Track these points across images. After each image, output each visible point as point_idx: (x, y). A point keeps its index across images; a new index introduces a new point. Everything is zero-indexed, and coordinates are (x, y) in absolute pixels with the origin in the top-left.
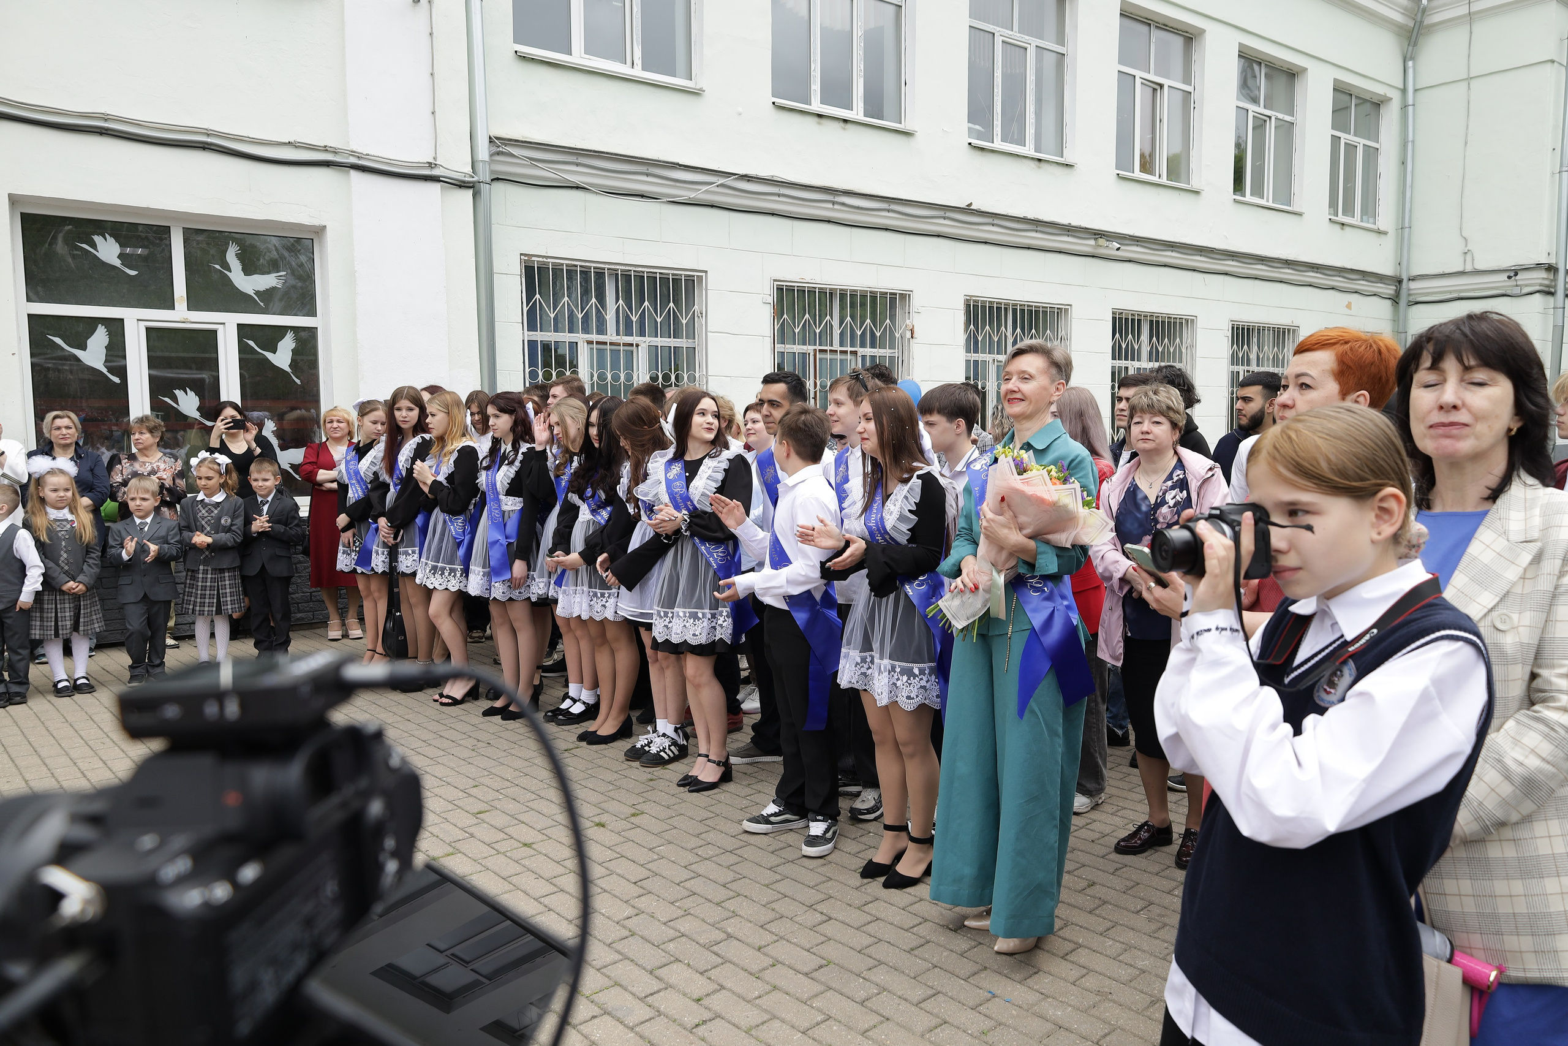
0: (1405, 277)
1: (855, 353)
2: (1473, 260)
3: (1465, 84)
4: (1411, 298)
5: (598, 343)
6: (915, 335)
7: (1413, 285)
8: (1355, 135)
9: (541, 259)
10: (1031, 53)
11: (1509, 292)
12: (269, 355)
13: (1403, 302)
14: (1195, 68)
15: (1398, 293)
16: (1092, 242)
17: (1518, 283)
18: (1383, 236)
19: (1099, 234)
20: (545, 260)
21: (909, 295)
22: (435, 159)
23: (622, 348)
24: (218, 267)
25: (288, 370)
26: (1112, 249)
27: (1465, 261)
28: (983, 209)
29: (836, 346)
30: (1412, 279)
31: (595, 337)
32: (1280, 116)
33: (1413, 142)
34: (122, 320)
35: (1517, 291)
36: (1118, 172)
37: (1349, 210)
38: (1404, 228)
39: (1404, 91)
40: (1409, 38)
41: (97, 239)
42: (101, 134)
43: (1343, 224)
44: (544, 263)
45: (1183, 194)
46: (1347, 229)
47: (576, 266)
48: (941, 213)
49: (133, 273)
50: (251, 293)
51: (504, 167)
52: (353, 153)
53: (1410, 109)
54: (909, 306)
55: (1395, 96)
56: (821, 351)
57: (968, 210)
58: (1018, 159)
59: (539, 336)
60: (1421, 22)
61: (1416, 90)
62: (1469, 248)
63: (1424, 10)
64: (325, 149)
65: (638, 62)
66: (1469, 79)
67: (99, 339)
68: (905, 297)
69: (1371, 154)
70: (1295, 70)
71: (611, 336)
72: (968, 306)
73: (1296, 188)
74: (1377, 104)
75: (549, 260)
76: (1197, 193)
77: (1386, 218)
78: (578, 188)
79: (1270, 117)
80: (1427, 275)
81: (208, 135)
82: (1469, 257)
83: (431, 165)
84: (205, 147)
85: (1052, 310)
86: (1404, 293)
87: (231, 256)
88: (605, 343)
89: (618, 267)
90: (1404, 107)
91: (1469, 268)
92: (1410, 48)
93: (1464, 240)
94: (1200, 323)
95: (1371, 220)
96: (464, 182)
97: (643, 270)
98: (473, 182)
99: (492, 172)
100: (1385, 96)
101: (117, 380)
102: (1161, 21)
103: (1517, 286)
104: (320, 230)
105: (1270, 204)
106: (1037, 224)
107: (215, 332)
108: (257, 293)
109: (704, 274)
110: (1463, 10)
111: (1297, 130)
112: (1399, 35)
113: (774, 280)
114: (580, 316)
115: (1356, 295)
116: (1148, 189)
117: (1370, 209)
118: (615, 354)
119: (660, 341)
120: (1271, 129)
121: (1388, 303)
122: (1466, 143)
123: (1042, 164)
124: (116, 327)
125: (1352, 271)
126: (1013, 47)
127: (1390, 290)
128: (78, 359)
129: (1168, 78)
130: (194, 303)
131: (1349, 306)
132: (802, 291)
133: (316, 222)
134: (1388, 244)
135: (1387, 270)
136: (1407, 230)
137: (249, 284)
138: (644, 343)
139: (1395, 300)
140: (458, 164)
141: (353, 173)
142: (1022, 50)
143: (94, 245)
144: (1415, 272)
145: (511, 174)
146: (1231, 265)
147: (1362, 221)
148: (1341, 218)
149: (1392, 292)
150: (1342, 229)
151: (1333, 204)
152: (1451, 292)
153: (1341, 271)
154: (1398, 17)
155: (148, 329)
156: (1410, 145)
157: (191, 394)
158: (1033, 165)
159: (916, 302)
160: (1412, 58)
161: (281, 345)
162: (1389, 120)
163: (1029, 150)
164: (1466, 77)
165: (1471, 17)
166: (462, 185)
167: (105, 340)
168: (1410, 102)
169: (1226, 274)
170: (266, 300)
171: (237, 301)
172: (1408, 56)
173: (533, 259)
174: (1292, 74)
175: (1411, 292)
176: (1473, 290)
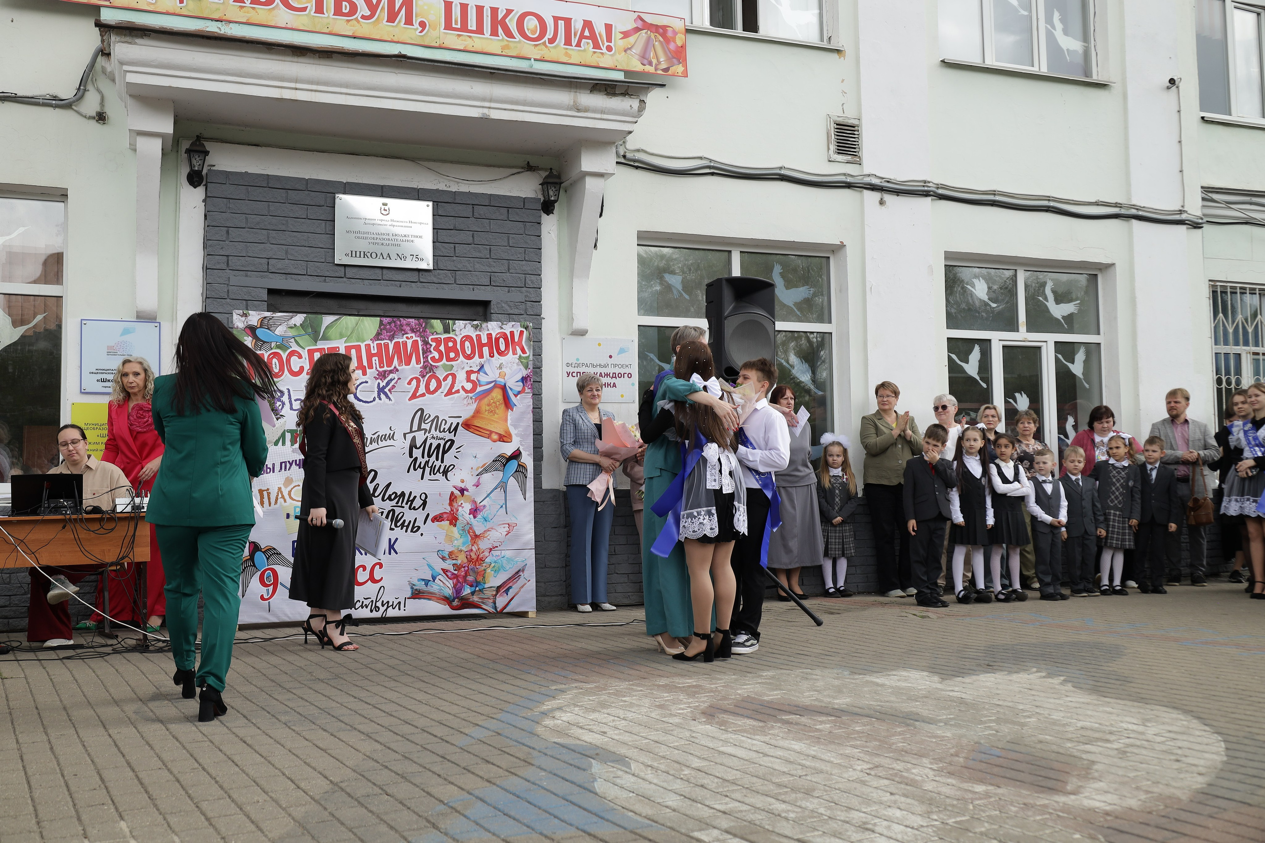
9: (1224, 284)
12: (1069, 365)
20: (1226, 284)
22: (1183, 206)
24: (1039, 298)
25: (1081, 376)
31: (1261, 349)
34: (990, 340)
41: (975, 281)
42: (993, 205)
49: (994, 305)
50: (1060, 318)
52: (1133, 206)
59: (1223, 349)
64: (1116, 205)
67: (976, 355)
75: (1229, 284)
78: (1249, 223)
81: (1049, 201)
83: (1181, 212)
84: (1050, 210)
87: (1048, 290)
96: (1196, 223)
101: (985, 385)
104: (1110, 266)
107: (1039, 348)
108: (1063, 317)
124: (985, 345)
130: (1030, 327)
133: (1109, 261)
137: (1059, 311)
140: (1192, 210)
141: (1134, 222)
143: (974, 286)
155: (1003, 347)
157: (1025, 396)
161: (1077, 357)
166: (1196, 226)
167: (979, 356)
170: (1069, 324)
171: (1052, 325)
173: (1218, 284)
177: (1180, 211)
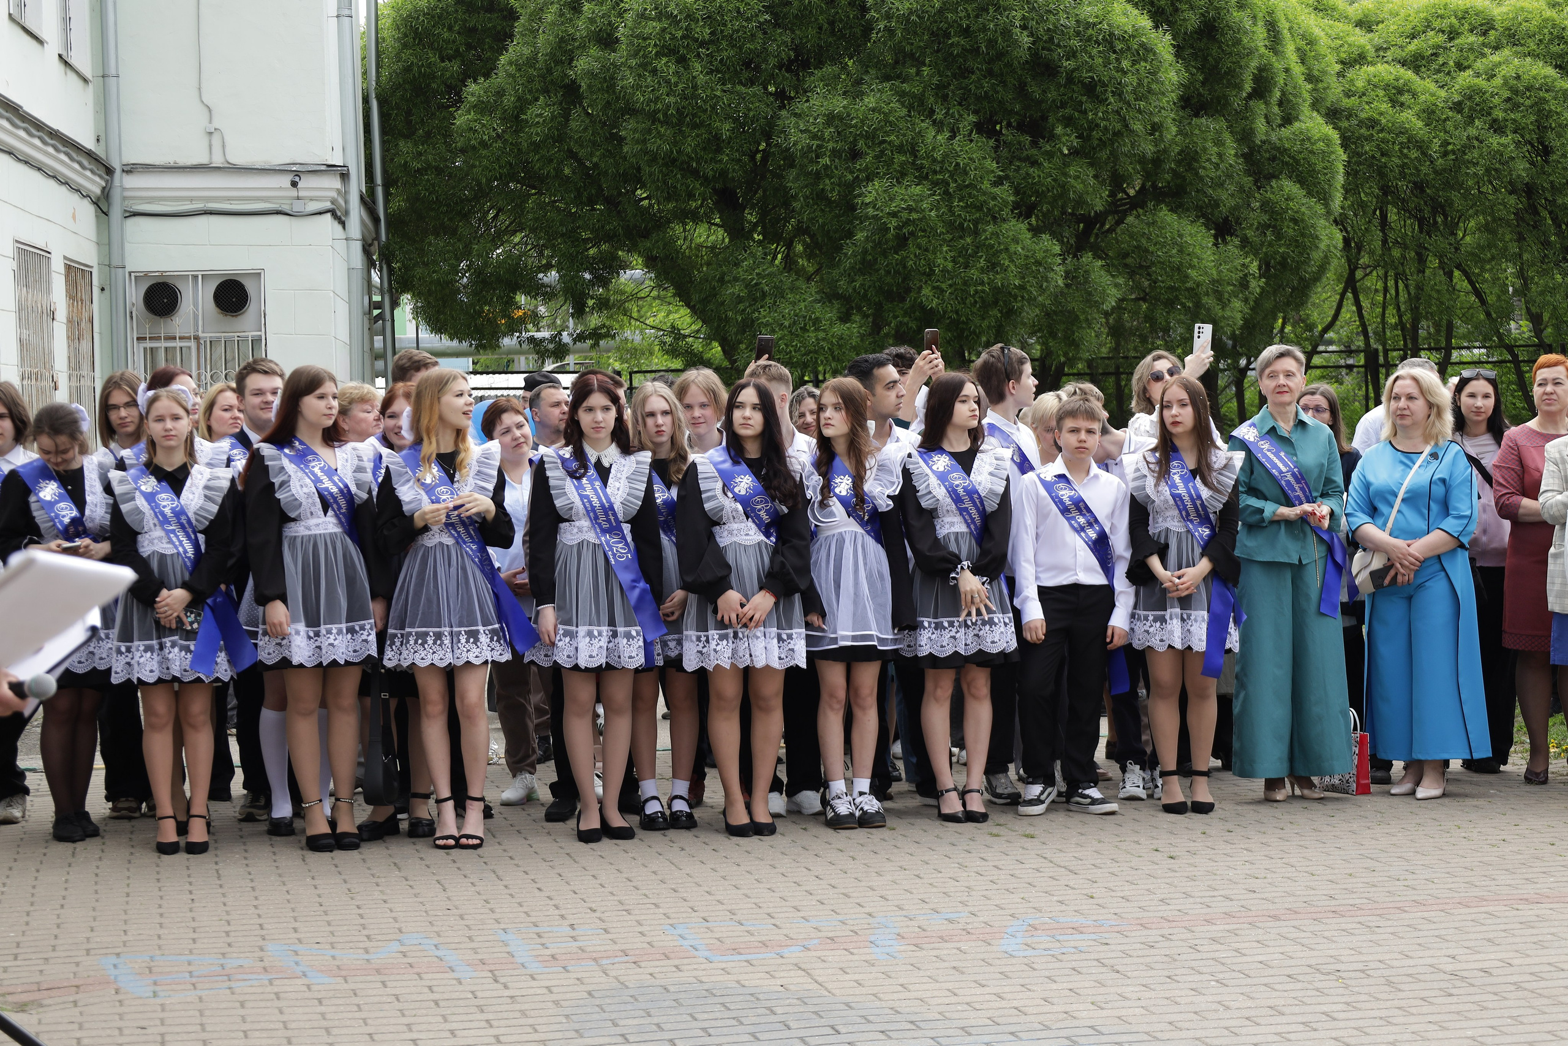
0: (117, 164)
2: (224, 146)
4: (128, 205)
7: (131, 182)
11: (286, 208)
13: (116, 212)
15: (106, 193)
17: (301, 194)
18: (86, 86)
27: (210, 146)
30: (130, 169)
35: (298, 207)
38: (105, 75)
62: (216, 124)
80: (154, 166)
82: (216, 141)
86: (116, 195)
91: (218, 161)
93: (206, 110)
103: (298, 198)
121: (87, 210)
136: (112, 81)
139: (102, 204)
144: (135, 157)
149: (98, 191)
152: (191, 200)
175: (127, 194)
176: (229, 199)
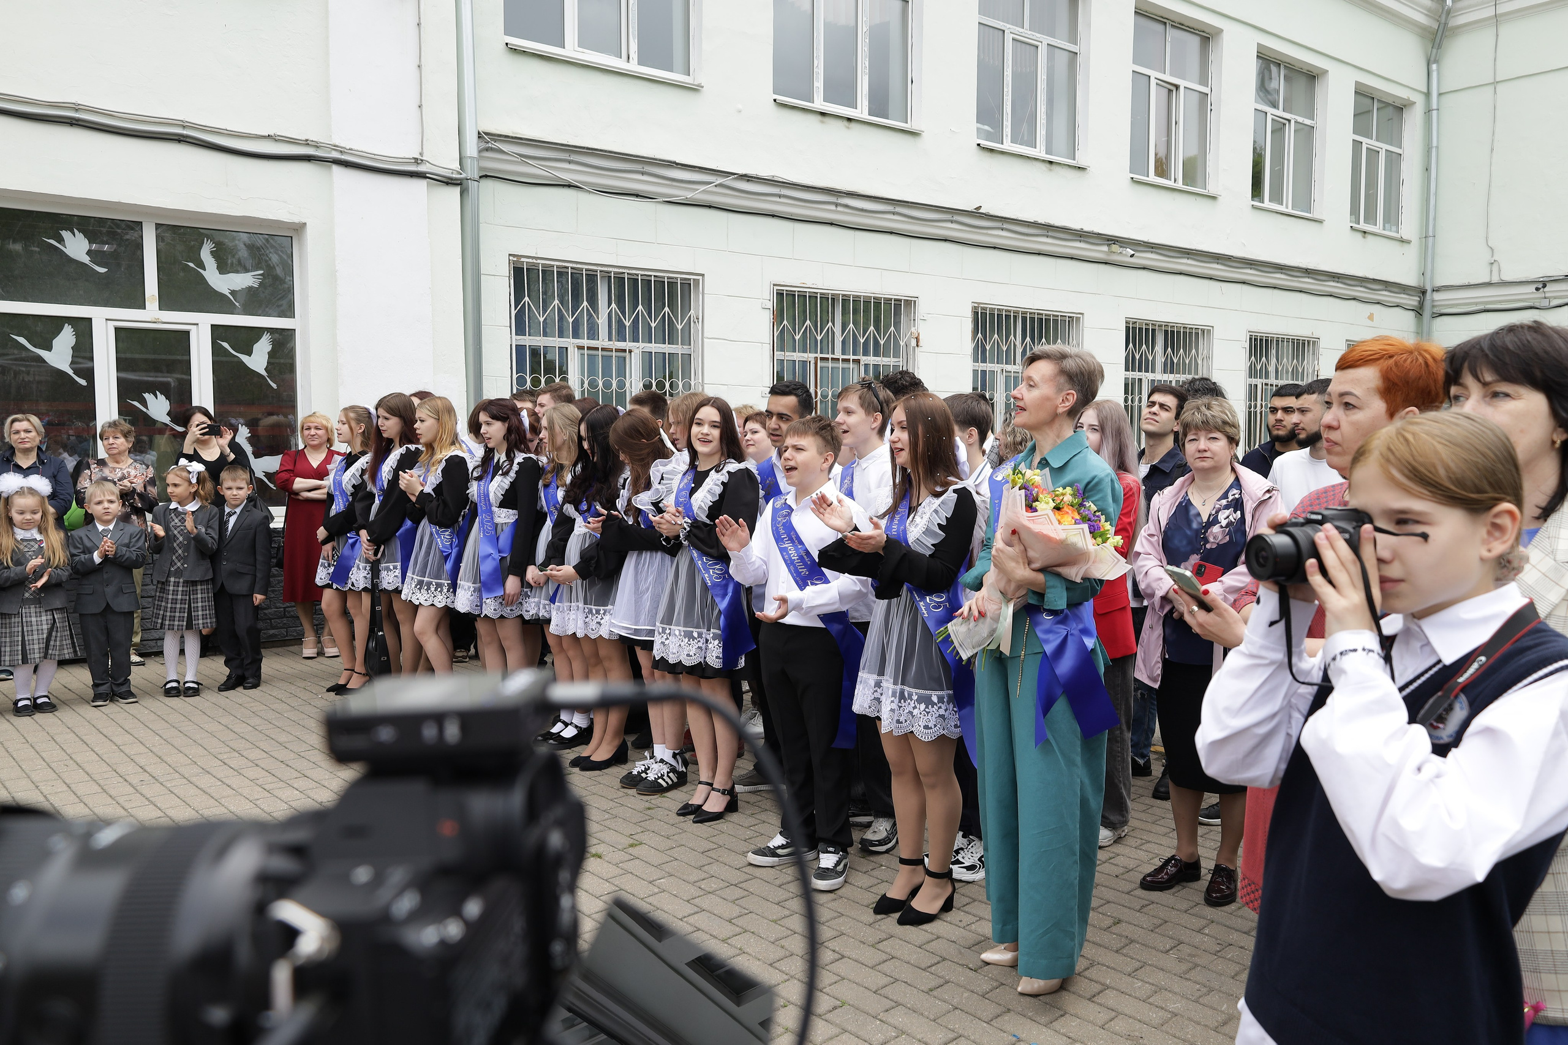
0: (1429, 288)
1: (857, 362)
2: (1500, 271)
3: (1491, 88)
4: (1435, 310)
5: (589, 348)
6: (920, 344)
7: (1437, 296)
8: (1377, 140)
9: (530, 260)
10: (1043, 51)
11: (1537, 305)
12: (244, 358)
13: (1427, 314)
14: (1212, 68)
15: (1421, 305)
16: (1105, 248)
17: (1547, 295)
18: (1406, 246)
19: (1112, 240)
20: (534, 261)
21: (915, 302)
22: (421, 154)
23: (614, 354)
24: (191, 265)
25: (264, 373)
26: (1126, 255)
27: (1491, 271)
28: (992, 213)
29: (838, 354)
30: (1436, 290)
31: (585, 342)
32: (1300, 119)
33: (1437, 147)
34: (90, 319)
35: (1545, 303)
36: (1133, 176)
37: (1371, 218)
38: (1427, 237)
39: (1428, 95)
40: (1433, 41)
41: (66, 234)
42: (71, 124)
43: (1365, 232)
44: (534, 264)
45: (1199, 199)
46: (1369, 237)
47: (567, 268)
48: (948, 217)
49: (102, 270)
50: (227, 292)
51: (493, 164)
52: (335, 148)
53: (1435, 113)
54: (915, 313)
55: (1419, 100)
56: (822, 359)
57: (976, 214)
58: (1029, 161)
59: (528, 341)
60: (1446, 24)
61: (1440, 95)
62: (1495, 258)
63: (1449, 12)
64: (307, 143)
65: (634, 56)
66: (1495, 83)
67: (66, 339)
68: (910, 303)
69: (1394, 160)
70: (1315, 72)
71: (603, 341)
72: (976, 314)
73: (1316, 194)
74: (1399, 108)
75: (539, 261)
76: (1214, 198)
77: (1409, 227)
78: (569, 186)
79: (1289, 121)
80: (1452, 286)
81: (184, 127)
82: (1495, 268)
83: (417, 161)
84: (180, 139)
85: (1063, 318)
86: (1427, 304)
87: (206, 254)
88: (597, 349)
89: (610, 269)
90: (1428, 111)
91: (1495, 279)
92: (1434, 51)
93: (1490, 250)
94: (1217, 334)
95: (1394, 228)
96: (451, 179)
97: (637, 272)
98: (460, 179)
99: (481, 169)
100: (1408, 100)
101: (83, 382)
102: (1177, 19)
103: (1545, 298)
104: (299, 228)
105: (1290, 211)
106: (1048, 229)
107: (187, 333)
108: (233, 293)
109: (700, 278)
110: (1489, 12)
111: (1317, 134)
112: (1422, 37)
113: (774, 285)
114: (571, 320)
115: (1378, 307)
116: (1163, 193)
117: (1392, 217)
118: (607, 360)
119: (654, 347)
120: (1290, 133)
121: (1412, 314)
122: (1492, 150)
123: (1054, 167)
124: (83, 327)
125: (1375, 281)
126: (1023, 45)
127: (1413, 301)
128: (41, 360)
129: (1184, 79)
130: (165, 303)
131: (1371, 317)
132: (802, 296)
133: (296, 219)
134: (1412, 253)
135: (1410, 279)
136: (1431, 240)
137: (224, 283)
138: (638, 348)
139: (1419, 311)
140: (445, 160)
141: (335, 168)
142: (1033, 48)
143: (61, 240)
144: (1439, 283)
145: (500, 171)
146: (1249, 274)
147: (1384, 229)
148: (1363, 226)
149: (1416, 303)
150: (1364, 237)
151: (1354, 211)
152: (1476, 304)
153: (1363, 281)
154: (1421, 19)
155: (117, 329)
156: (1434, 150)
157: (161, 397)
158: (1044, 167)
159: (922, 309)
160: (1436, 61)
161: (257, 347)
162: (1413, 125)
163: (1040, 152)
164: (1492, 81)
165: (1497, 19)
166: (449, 182)
167: (72, 341)
168: (1435, 106)
169: (1244, 283)
171: (212, 301)
172: (1432, 59)
173: (523, 260)
174: (1311, 77)
175: (1436, 303)
176: (1500, 302)
177: (416, 159)
